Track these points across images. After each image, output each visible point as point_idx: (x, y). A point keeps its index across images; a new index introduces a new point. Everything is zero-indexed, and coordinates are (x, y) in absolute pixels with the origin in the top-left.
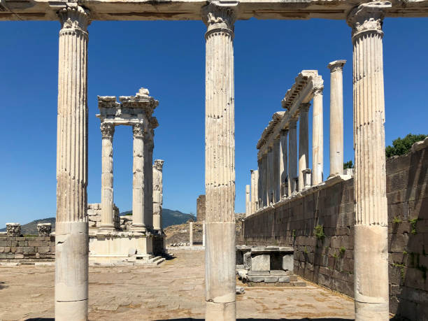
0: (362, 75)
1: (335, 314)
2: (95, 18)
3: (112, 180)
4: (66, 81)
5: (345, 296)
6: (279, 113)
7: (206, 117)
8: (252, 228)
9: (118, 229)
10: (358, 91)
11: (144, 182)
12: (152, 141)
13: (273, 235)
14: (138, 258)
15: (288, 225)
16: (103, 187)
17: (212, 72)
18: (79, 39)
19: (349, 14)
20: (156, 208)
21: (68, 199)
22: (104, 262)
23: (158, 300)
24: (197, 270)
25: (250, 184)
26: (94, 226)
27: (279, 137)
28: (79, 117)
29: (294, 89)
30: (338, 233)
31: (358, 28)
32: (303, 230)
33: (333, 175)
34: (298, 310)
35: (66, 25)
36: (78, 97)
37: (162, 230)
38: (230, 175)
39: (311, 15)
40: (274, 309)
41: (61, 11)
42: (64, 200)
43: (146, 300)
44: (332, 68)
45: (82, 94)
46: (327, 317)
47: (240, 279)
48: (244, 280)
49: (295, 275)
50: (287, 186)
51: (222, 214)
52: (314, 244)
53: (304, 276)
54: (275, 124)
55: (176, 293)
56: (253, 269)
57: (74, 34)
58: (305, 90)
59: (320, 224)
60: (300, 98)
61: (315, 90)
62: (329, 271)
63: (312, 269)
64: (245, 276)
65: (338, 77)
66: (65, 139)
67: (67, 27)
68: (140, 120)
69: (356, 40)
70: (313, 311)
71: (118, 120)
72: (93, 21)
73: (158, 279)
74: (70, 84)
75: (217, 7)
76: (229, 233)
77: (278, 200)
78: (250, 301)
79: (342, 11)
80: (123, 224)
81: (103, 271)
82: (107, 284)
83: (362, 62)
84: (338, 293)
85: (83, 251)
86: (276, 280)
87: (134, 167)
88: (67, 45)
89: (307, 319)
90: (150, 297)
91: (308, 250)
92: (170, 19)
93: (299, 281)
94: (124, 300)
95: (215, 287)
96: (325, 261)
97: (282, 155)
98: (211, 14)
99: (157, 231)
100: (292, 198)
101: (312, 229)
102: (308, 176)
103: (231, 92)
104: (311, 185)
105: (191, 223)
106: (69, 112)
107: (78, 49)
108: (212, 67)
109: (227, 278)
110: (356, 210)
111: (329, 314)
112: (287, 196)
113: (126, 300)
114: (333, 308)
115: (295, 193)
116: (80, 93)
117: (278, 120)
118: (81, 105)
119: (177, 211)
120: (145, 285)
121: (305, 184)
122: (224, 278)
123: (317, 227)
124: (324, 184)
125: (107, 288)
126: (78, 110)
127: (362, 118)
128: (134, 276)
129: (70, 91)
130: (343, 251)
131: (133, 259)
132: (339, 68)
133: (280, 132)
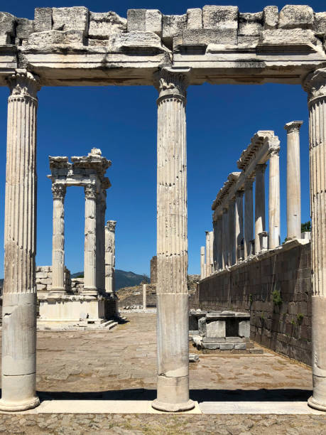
0: (318, 141)
1: (294, 385)
2: (44, 84)
3: (64, 242)
4: (14, 149)
5: (303, 365)
6: (234, 173)
7: (158, 185)
8: (207, 292)
9: (69, 292)
10: (314, 158)
11: (96, 244)
12: (104, 202)
13: (229, 299)
14: (89, 322)
15: (245, 289)
16: (54, 250)
17: (163, 139)
18: (28, 105)
19: (304, 79)
20: (108, 270)
21: (16, 270)
22: (54, 327)
23: (109, 368)
24: (150, 335)
25: (205, 245)
26: (45, 289)
27: (235, 197)
28: (28, 185)
29: (250, 150)
30: (296, 300)
31: (314, 93)
32: (260, 294)
33: (290, 239)
34: (255, 380)
35: (14, 91)
36: (27, 165)
37: (114, 293)
38: (183, 244)
39: (266, 80)
40: (230, 379)
41: (10, 77)
42: (12, 270)
43: (97, 369)
44: (289, 129)
45: (31, 161)
46: (285, 388)
47: (195, 345)
48: (199, 347)
49: (251, 342)
50: (243, 249)
51: (174, 285)
52: (272, 310)
53: (261, 343)
54: (230, 185)
55: (129, 360)
56: (208, 336)
57: (23, 100)
58: (261, 151)
59: (277, 289)
60: (256, 159)
61: (271, 150)
62: (287, 338)
63: (269, 336)
64: (200, 343)
65: (294, 138)
66: (13, 208)
67: (16, 94)
68: (92, 181)
69: (312, 106)
70: (270, 381)
71: (70, 181)
72: (43, 87)
73: (110, 345)
74: (18, 151)
75: (170, 72)
76: (182, 304)
77: (233, 263)
78: (204, 370)
79: (298, 76)
80: (75, 287)
81: (53, 336)
82: (58, 351)
83: (318, 128)
84: (297, 362)
85: (31, 323)
86: (232, 347)
87: (85, 229)
88: (15, 112)
89: (264, 389)
90: (101, 366)
91: (265, 316)
92: (121, 84)
93: (256, 348)
94: (75, 368)
95: (167, 361)
96: (283, 328)
97: (237, 217)
98: (163, 80)
99: (109, 294)
100: (248, 261)
101: (269, 294)
102: (265, 239)
103: (183, 159)
104: (268, 248)
105: (145, 285)
106: (18, 180)
107: (27, 115)
108: (164, 133)
109: (179, 351)
110: (313, 280)
111: (287, 384)
112: (243, 259)
113: (76, 368)
114: (291, 377)
115: (251, 257)
116: (29, 161)
117: (233, 180)
118: (30, 173)
119: (130, 272)
120: (96, 352)
121: (262, 247)
122: (176, 352)
123: (274, 293)
124: (281, 248)
125: (57, 355)
126: (26, 178)
127: (319, 186)
128: (86, 341)
129: (18, 158)
130: (301, 318)
131: (85, 323)
132: (295, 129)
133: (236, 194)
